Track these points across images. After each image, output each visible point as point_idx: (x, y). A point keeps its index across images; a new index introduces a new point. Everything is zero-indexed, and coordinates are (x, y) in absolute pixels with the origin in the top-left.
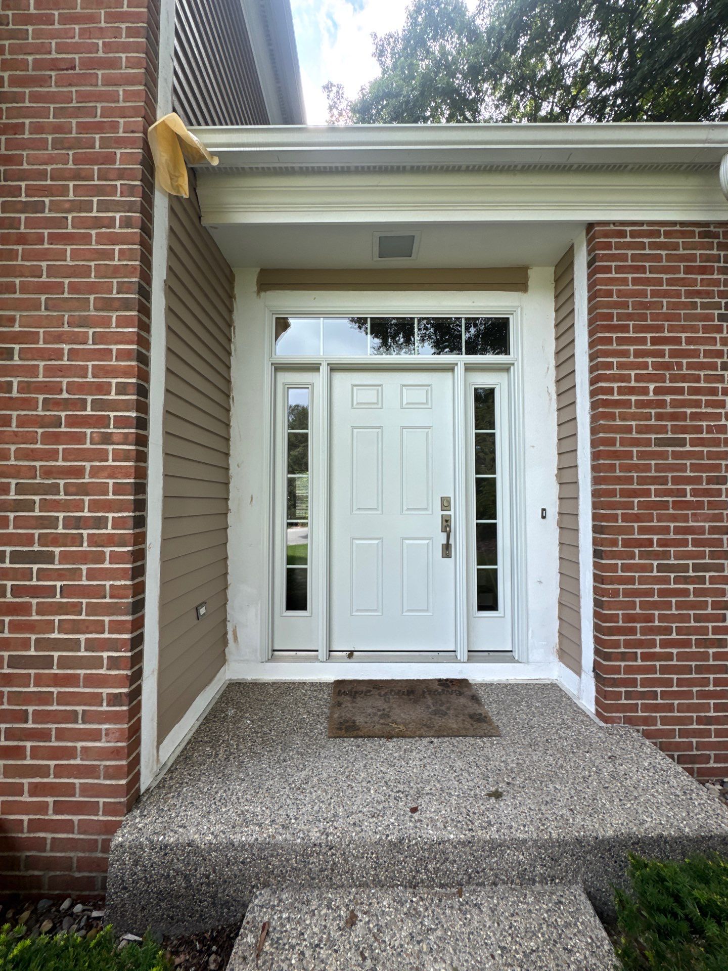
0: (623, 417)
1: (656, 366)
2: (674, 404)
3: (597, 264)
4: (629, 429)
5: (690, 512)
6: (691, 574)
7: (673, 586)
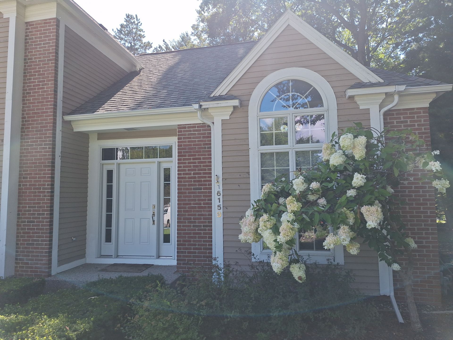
0: (184, 182)
1: (194, 166)
2: (199, 177)
4: (186, 185)
5: (202, 209)
6: (202, 228)
7: (197, 231)
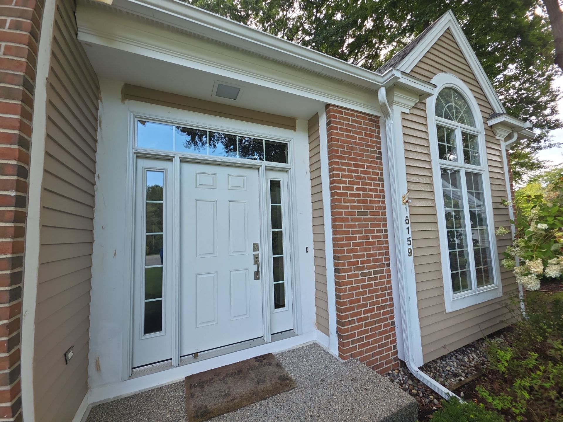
0: (345, 201)
1: (356, 177)
2: (363, 196)
3: (332, 125)
4: (347, 207)
5: (371, 247)
6: (373, 276)
7: (367, 283)
